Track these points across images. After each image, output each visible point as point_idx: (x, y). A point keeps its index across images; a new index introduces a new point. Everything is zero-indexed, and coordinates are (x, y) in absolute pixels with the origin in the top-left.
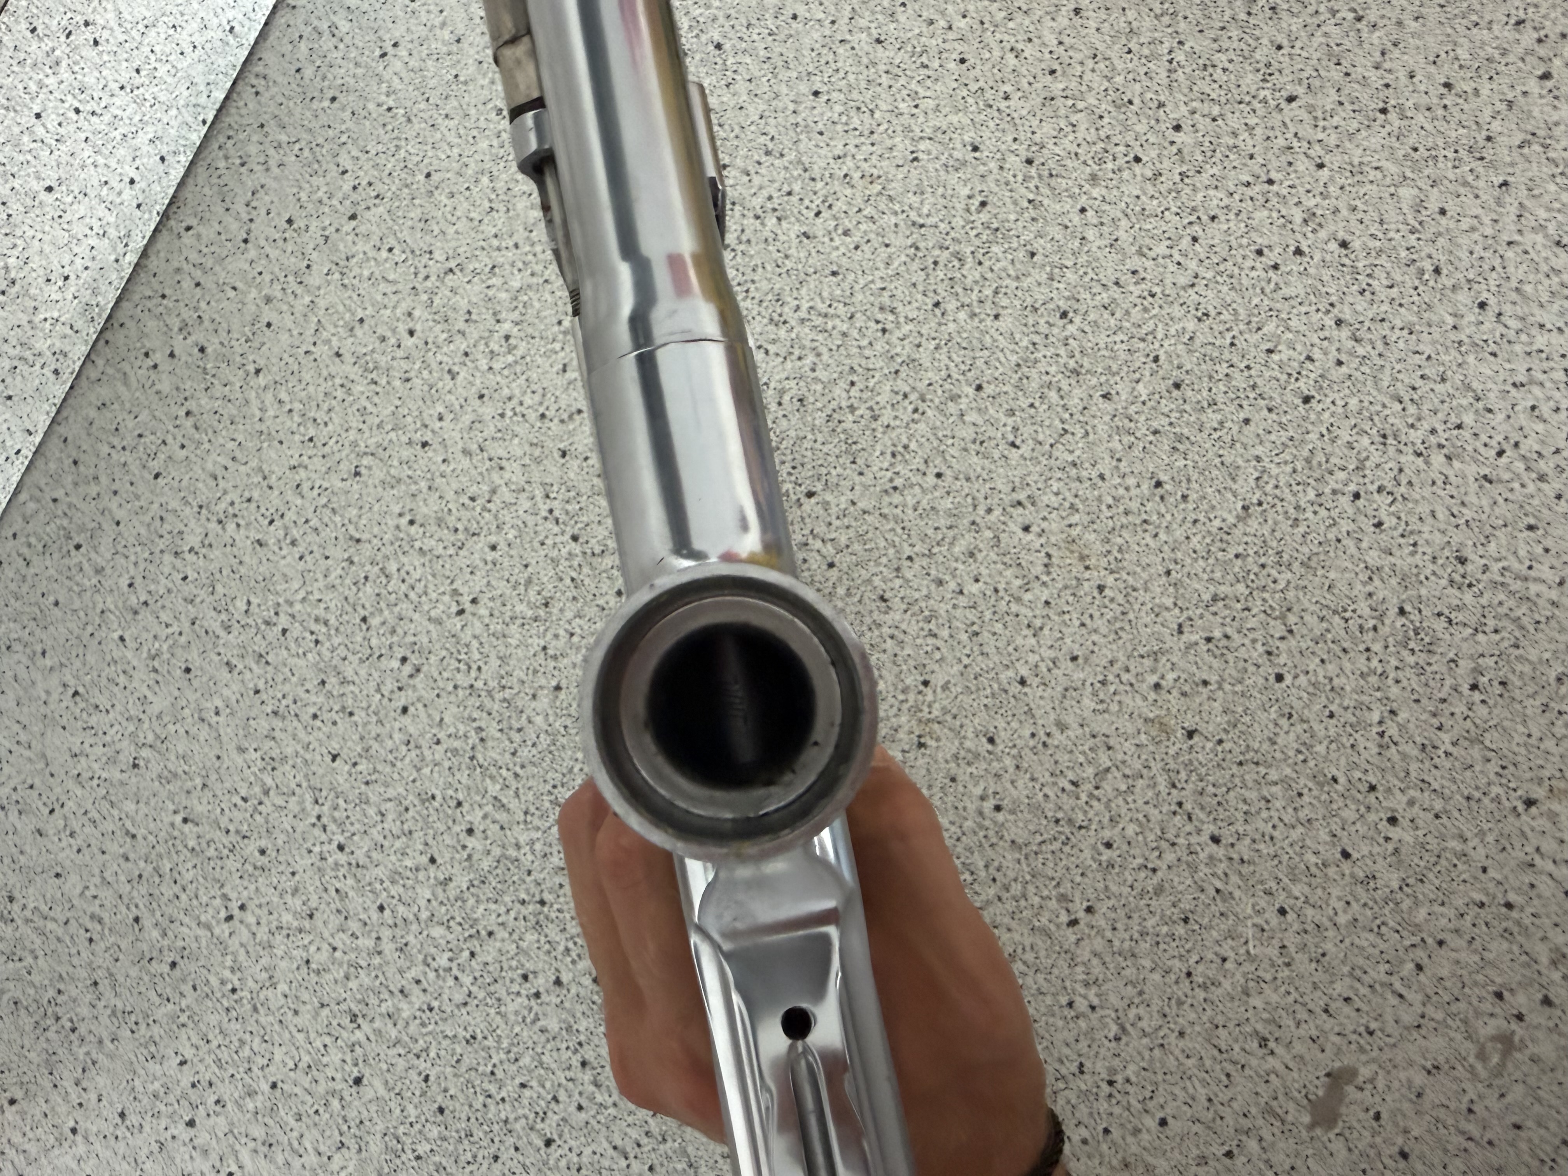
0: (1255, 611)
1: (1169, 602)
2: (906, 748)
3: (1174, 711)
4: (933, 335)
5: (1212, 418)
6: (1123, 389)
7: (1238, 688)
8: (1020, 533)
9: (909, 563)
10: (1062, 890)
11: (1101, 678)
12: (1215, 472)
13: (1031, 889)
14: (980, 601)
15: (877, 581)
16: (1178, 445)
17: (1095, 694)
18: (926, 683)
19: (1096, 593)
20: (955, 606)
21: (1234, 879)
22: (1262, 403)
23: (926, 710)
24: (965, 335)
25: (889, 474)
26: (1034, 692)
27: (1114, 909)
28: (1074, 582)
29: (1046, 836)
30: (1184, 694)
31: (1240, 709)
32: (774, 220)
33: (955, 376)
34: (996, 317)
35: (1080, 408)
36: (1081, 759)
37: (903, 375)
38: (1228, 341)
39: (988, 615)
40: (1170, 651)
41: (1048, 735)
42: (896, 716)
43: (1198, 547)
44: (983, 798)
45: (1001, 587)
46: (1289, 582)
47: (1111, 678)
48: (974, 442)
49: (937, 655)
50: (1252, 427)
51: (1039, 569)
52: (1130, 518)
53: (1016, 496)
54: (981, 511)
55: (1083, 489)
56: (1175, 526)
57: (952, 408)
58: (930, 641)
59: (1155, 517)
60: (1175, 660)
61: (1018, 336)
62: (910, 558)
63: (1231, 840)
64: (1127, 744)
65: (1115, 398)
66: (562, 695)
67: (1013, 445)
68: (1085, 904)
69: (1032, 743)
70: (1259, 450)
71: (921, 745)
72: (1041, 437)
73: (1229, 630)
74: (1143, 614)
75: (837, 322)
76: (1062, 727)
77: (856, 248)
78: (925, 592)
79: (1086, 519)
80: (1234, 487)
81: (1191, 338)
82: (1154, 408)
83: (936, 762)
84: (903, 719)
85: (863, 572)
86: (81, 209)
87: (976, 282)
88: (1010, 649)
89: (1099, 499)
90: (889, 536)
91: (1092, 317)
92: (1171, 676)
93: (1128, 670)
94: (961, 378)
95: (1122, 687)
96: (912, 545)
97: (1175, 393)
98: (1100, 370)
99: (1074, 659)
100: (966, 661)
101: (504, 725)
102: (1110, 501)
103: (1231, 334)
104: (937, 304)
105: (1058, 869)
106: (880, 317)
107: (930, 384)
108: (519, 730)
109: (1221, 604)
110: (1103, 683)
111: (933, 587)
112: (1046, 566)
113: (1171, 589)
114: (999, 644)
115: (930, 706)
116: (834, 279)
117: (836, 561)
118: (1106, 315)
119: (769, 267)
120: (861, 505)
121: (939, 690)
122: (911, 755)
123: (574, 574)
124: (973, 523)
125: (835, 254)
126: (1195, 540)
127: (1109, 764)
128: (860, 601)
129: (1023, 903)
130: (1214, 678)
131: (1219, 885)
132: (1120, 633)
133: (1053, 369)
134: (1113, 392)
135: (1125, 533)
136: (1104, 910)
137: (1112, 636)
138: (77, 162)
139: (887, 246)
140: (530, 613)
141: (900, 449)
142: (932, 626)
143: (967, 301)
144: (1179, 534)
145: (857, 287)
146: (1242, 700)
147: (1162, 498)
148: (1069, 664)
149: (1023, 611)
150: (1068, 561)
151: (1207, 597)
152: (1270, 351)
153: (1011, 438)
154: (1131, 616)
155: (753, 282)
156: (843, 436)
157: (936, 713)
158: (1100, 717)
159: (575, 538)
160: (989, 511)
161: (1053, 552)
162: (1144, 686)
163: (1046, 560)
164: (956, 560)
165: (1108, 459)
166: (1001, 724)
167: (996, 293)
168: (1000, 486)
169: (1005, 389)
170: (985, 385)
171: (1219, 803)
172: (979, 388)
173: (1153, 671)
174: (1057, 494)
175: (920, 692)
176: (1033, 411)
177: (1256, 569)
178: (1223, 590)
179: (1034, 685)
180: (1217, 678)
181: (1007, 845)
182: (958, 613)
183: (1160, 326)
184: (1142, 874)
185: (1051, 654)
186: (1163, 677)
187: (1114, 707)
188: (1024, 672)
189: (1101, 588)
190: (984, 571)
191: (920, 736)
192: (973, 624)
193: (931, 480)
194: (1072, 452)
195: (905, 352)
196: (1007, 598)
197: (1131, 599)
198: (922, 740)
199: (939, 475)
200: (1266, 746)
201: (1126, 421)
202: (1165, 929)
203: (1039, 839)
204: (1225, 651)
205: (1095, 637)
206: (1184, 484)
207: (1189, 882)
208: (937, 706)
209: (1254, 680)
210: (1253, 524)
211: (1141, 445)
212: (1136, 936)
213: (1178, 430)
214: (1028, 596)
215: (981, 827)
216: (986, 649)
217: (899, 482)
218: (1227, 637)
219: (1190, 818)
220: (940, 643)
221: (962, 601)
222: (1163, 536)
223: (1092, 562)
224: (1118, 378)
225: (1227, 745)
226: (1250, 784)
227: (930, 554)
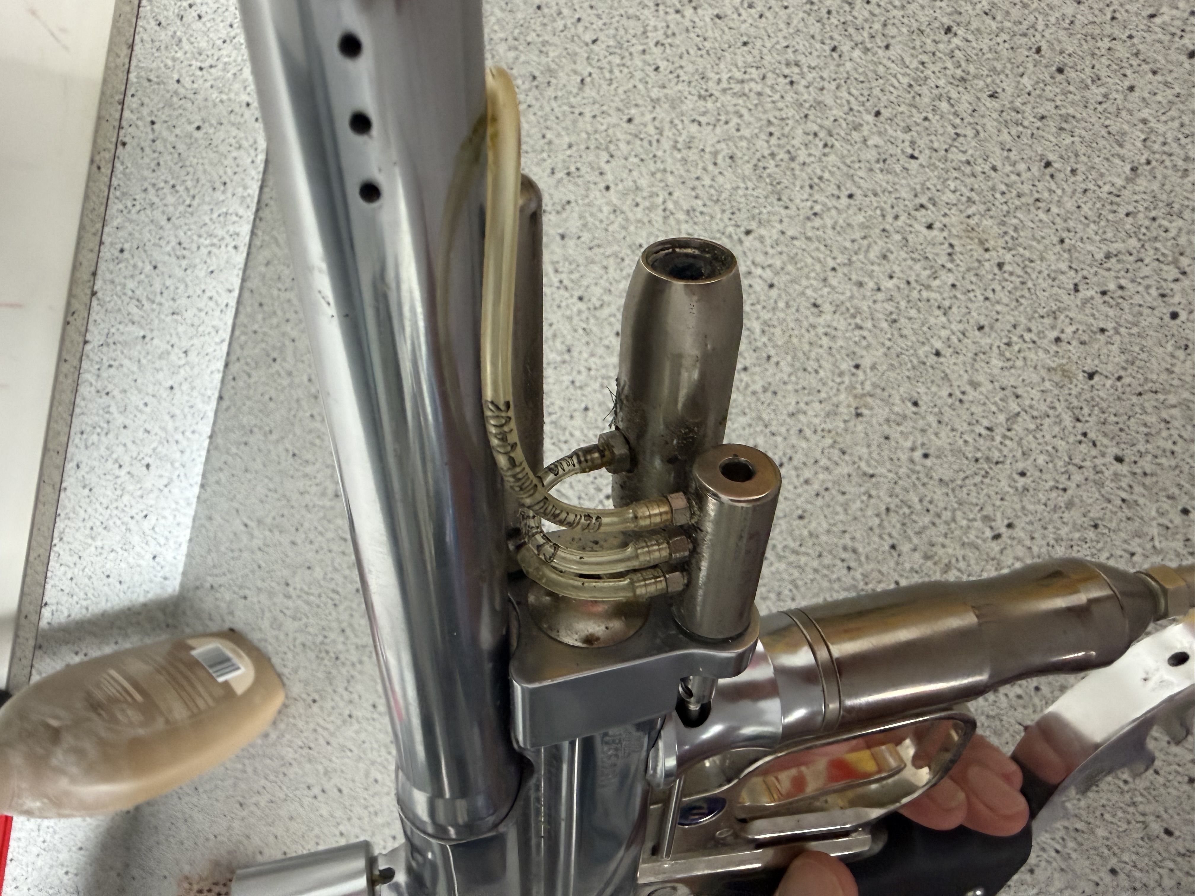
0: (1147, 261)
1: (1064, 266)
2: (846, 418)
3: (1075, 358)
4: (834, 76)
5: (1096, 92)
6: (1008, 86)
7: (1135, 330)
8: (925, 231)
9: (833, 273)
10: (985, 513)
11: (1005, 340)
12: (1102, 143)
13: (959, 514)
14: (895, 294)
15: (809, 292)
16: (1064, 125)
17: (1001, 354)
18: (857, 367)
19: (996, 270)
20: (875, 302)
21: (1138, 489)
22: (1145, 67)
23: (858, 386)
24: (861, 70)
25: (809, 204)
26: (948, 361)
27: (1031, 523)
28: (976, 264)
29: (968, 473)
30: (1083, 343)
31: (1137, 349)
32: (691, 11)
33: (856, 108)
34: (887, 47)
35: (970, 111)
36: (994, 408)
37: (811, 117)
38: (1109, 16)
39: (903, 304)
40: (1068, 308)
41: (963, 393)
42: (836, 395)
43: (1090, 213)
44: (913, 449)
45: (912, 279)
46: (1180, 229)
47: (1015, 339)
48: (878, 161)
49: (864, 343)
50: (1137, 93)
51: (943, 259)
52: (1023, 200)
53: (918, 201)
54: (889, 218)
55: (978, 183)
56: (1066, 199)
57: (856, 136)
58: (857, 332)
59: (1046, 195)
60: (1071, 315)
61: (907, 60)
62: (834, 269)
63: (1133, 458)
64: (1034, 391)
65: (1001, 95)
66: (590, 413)
67: (912, 157)
68: (1006, 522)
69: (950, 401)
70: (1145, 113)
71: (858, 415)
72: (936, 145)
73: (1123, 282)
74: (1040, 281)
75: (752, 85)
76: (975, 385)
77: (761, 16)
78: (848, 294)
79: (982, 208)
80: (1122, 152)
81: (1072, 22)
82: (1040, 96)
83: (872, 426)
84: (842, 397)
85: (797, 287)
86: (221, 135)
87: (866, 20)
88: (925, 329)
89: (993, 189)
90: (815, 254)
91: (974, 26)
92: (1069, 330)
93: (1030, 330)
94: (861, 109)
95: (1025, 346)
96: (834, 258)
97: (1059, 77)
98: (986, 72)
99: (981, 328)
100: (888, 343)
101: (555, 440)
102: (1003, 188)
103: (1111, 9)
104: (834, 49)
105: (981, 496)
106: (787, 71)
107: (835, 120)
108: (566, 442)
109: (1114, 260)
110: (1008, 344)
111: (855, 288)
112: (950, 254)
113: (1066, 255)
114: (915, 326)
115: (862, 383)
116: (745, 48)
117: (775, 282)
118: (988, 20)
119: (692, 52)
120: (790, 233)
121: (868, 370)
122: (851, 424)
123: (584, 325)
124: (884, 230)
125: (744, 26)
126: (1085, 209)
127: (1018, 409)
128: (797, 310)
129: (953, 525)
130: (1110, 325)
131: (1124, 495)
132: (1021, 300)
133: (941, 83)
134: (999, 90)
135: (1019, 214)
136: (1023, 525)
137: (1014, 303)
138: (210, 104)
139: (786, 8)
140: (559, 359)
141: (816, 180)
142: (858, 320)
143: (859, 39)
144: (1070, 205)
145: (765, 51)
146: (1138, 340)
147: (1052, 176)
148: (977, 333)
149: (933, 295)
150: (969, 247)
151: (1100, 256)
152: (1152, 16)
153: (909, 151)
154: (1030, 284)
155: (681, 67)
156: (768, 180)
157: (868, 387)
158: (1007, 373)
160: (896, 217)
161: (956, 242)
162: (1045, 341)
163: (950, 250)
164: (872, 264)
165: (998, 151)
166: (922, 390)
167: (885, 25)
168: (904, 195)
169: (901, 109)
170: (883, 111)
171: (1121, 430)
172: (878, 114)
173: (1053, 327)
174: (954, 192)
175: (853, 374)
176: (926, 123)
177: (1147, 223)
178: (1114, 248)
179: (948, 355)
180: (1113, 324)
181: (936, 483)
182: (878, 306)
183: (1040, 18)
184: (1054, 494)
185: (961, 327)
186: (1062, 332)
187: (1019, 363)
188: (938, 345)
189: (1000, 265)
190: (896, 268)
191: (857, 408)
192: (891, 313)
193: (844, 201)
194: (964, 152)
195: (811, 98)
196: (918, 288)
197: (1029, 270)
198: (859, 411)
199: (851, 196)
200: (1164, 376)
201: (1013, 114)
202: (1077, 535)
203: (962, 475)
204: (1120, 300)
205: (998, 308)
206: (1073, 160)
207: (1097, 495)
208: (868, 383)
209: (1150, 320)
210: (1142, 183)
211: (1029, 132)
212: (1052, 542)
213: (1063, 111)
214: (935, 283)
215: (913, 471)
216: (905, 332)
217: (818, 208)
218: (1121, 288)
219: (1094, 445)
220: (865, 333)
221: (880, 296)
222: (1055, 210)
223: (991, 244)
224: (1002, 77)
225: (1127, 380)
226: (1150, 410)
227: (850, 263)
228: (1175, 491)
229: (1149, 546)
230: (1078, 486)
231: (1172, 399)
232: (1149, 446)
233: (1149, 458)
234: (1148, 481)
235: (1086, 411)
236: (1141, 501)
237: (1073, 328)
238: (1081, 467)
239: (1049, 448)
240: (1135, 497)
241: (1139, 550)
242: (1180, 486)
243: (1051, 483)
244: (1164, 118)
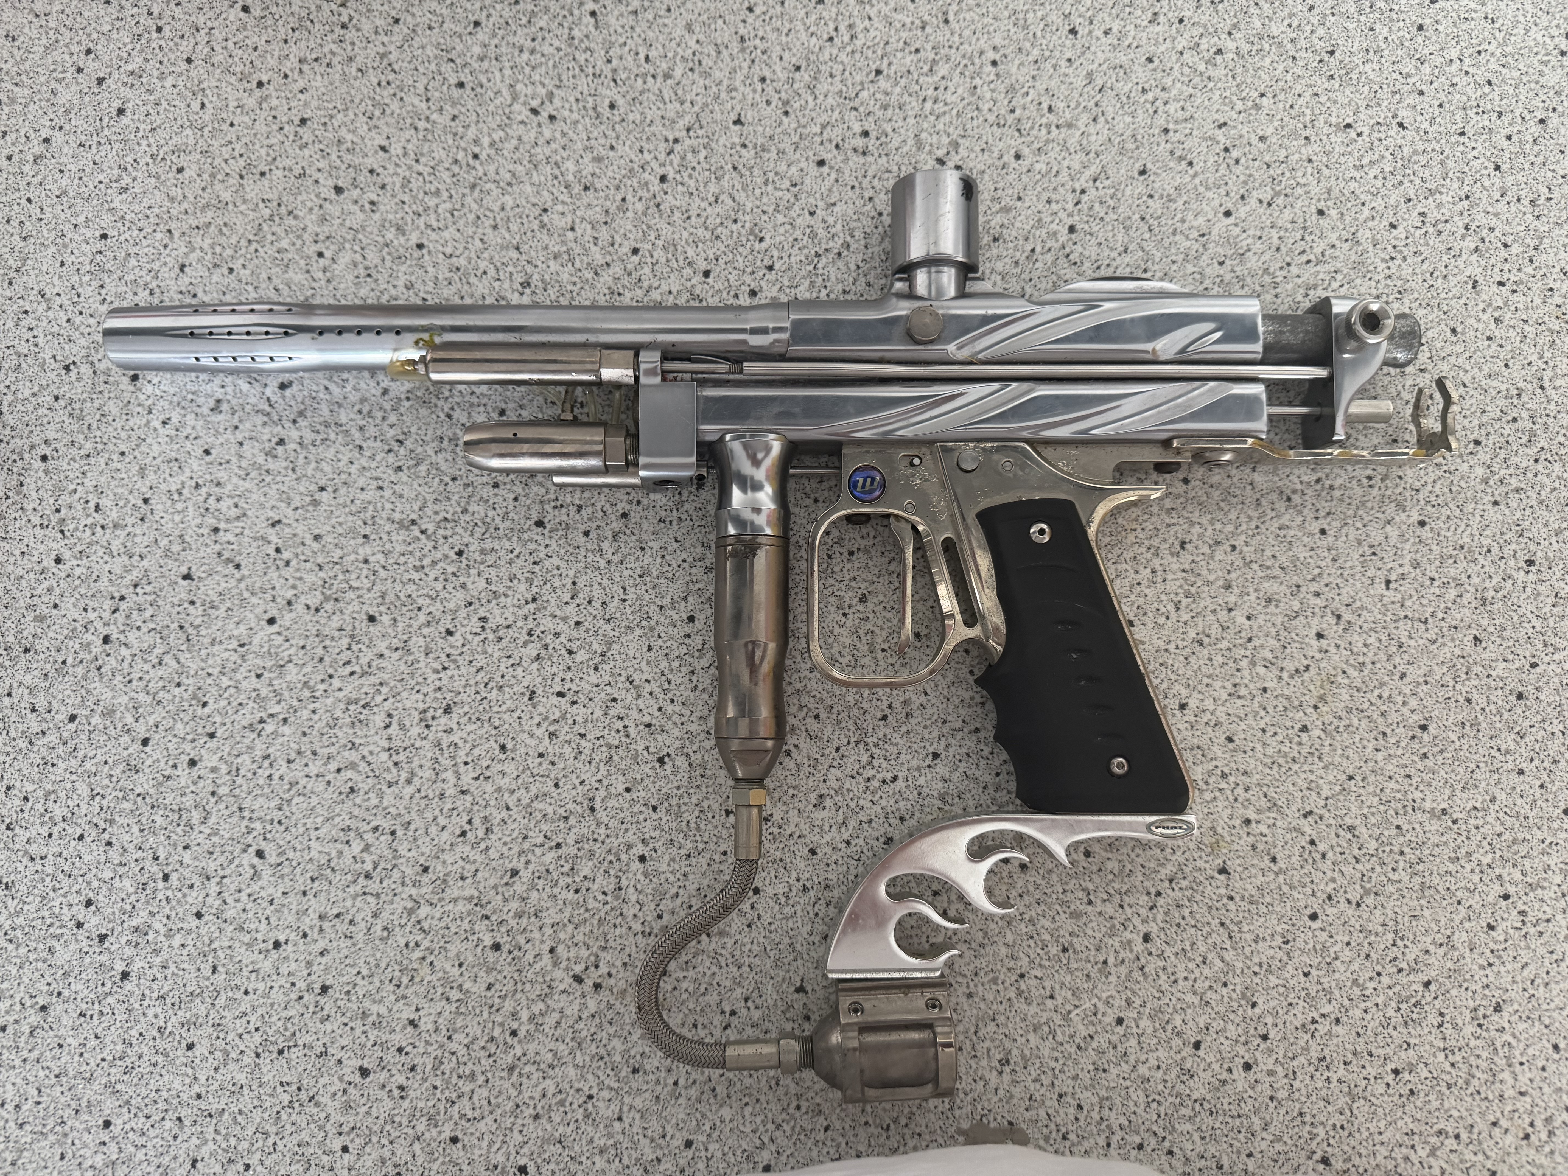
28: (1297, 703)
45: (1256, 642)
51: (1290, 666)
112: (1297, 671)
150: (1312, 687)
159: (1072, 229)
161: (1313, 671)
190: (1261, 620)
223: (1324, 708)
225: (1231, 906)
226: (1210, 941)
227: (1248, 564)
228: (1138, 1002)
229: (1068, 1007)
230: (1100, 913)
231: (1229, 956)
232: (1173, 958)
233: (1161, 963)
234: (1136, 974)
235: (1184, 883)
236: (1113, 979)
237: (1265, 831)
238: (1122, 906)
239: (1129, 867)
240: (1113, 970)
241: (1060, 1000)
242: (1144, 1005)
243: (1091, 887)
244: (1501, 815)
